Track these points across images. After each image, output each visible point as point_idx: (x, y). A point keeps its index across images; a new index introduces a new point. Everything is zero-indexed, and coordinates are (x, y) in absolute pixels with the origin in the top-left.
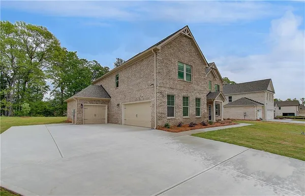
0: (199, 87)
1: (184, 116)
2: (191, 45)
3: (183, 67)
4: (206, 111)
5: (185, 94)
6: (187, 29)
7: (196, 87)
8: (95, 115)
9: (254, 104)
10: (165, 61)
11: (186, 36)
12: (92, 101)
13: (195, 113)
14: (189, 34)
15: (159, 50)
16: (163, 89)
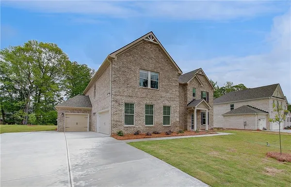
0: (168, 94)
1: (146, 124)
2: (157, 51)
3: (148, 74)
4: (178, 120)
5: (148, 102)
6: (151, 35)
7: (164, 94)
8: (77, 124)
9: (255, 112)
10: (123, 69)
11: (151, 43)
12: (73, 110)
13: (162, 122)
14: (155, 40)
15: (114, 58)
16: (118, 97)
